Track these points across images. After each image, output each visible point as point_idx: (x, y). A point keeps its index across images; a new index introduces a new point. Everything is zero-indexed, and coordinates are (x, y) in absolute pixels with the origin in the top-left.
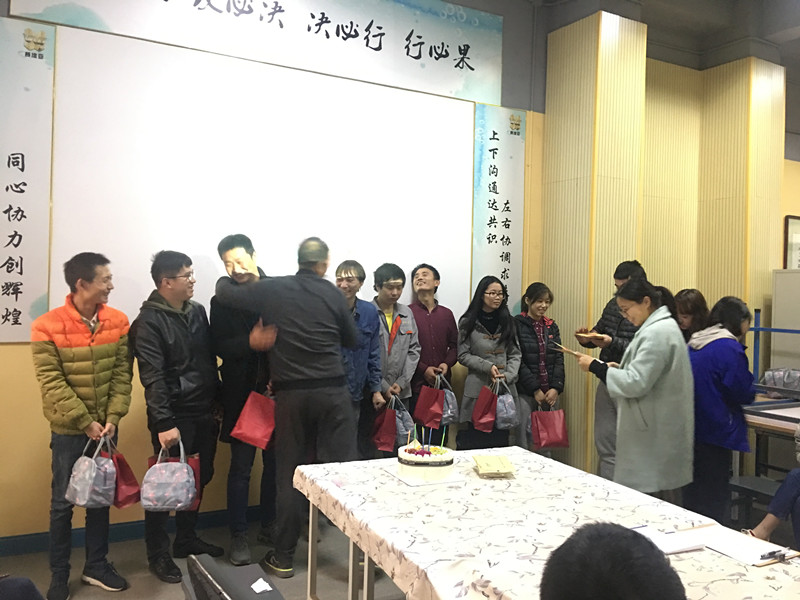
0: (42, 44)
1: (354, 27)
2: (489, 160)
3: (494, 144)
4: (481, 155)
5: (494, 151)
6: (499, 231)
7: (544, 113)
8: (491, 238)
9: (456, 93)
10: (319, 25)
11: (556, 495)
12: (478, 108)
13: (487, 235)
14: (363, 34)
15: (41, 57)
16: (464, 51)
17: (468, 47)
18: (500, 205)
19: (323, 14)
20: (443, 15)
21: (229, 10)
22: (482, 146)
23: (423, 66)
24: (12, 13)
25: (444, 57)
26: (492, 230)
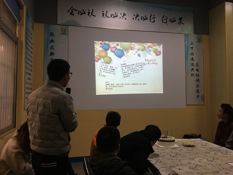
0: (65, 31)
1: (146, 17)
2: (190, 51)
3: (192, 46)
4: (188, 49)
5: (192, 48)
6: (195, 72)
7: (209, 35)
8: (192, 75)
9: (179, 32)
10: (136, 17)
12: (186, 35)
13: (191, 74)
14: (149, 18)
15: (65, 34)
16: (181, 19)
17: (182, 18)
18: (195, 64)
19: (137, 14)
20: (173, 10)
22: (188, 47)
23: (168, 25)
24: (58, 24)
25: (174, 21)
26: (193, 72)
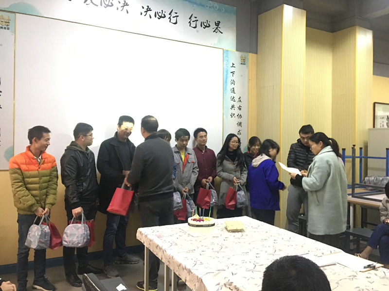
0: (9, 23)
1: (164, 13)
2: (231, 77)
3: (233, 69)
4: (227, 75)
5: (233, 73)
6: (236, 111)
7: (257, 54)
8: (232, 115)
9: (214, 44)
10: (146, 12)
11: (265, 240)
12: (225, 52)
13: (230, 114)
14: (168, 16)
15: (8, 29)
16: (217, 24)
17: (220, 22)
18: (237, 99)
19: (148, 6)
20: (207, 6)
21: (101, 5)
22: (227, 71)
23: (197, 31)
25: (208, 27)
26: (233, 111)
